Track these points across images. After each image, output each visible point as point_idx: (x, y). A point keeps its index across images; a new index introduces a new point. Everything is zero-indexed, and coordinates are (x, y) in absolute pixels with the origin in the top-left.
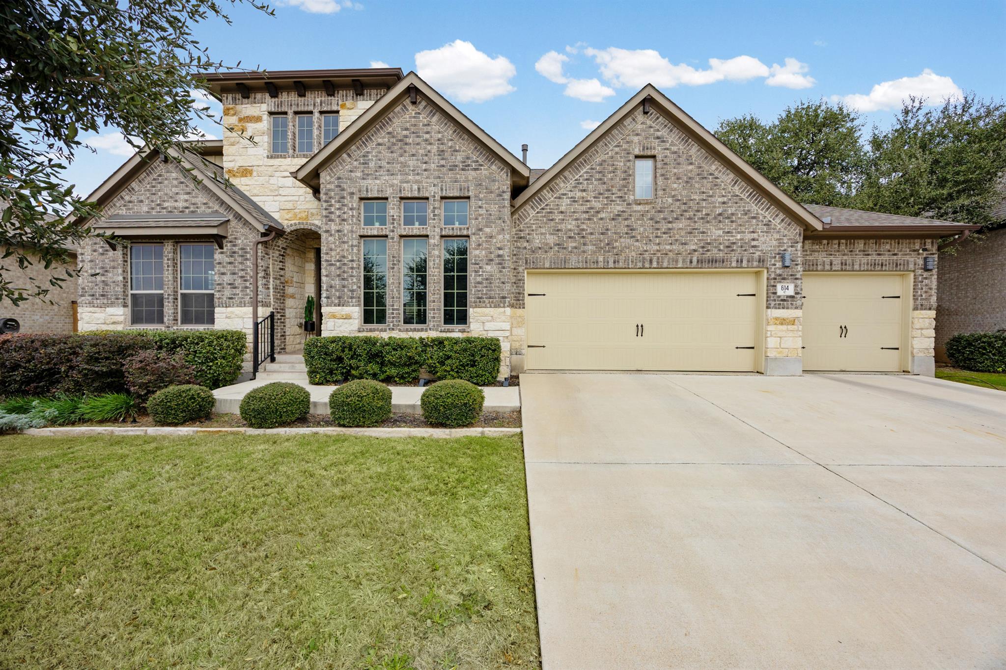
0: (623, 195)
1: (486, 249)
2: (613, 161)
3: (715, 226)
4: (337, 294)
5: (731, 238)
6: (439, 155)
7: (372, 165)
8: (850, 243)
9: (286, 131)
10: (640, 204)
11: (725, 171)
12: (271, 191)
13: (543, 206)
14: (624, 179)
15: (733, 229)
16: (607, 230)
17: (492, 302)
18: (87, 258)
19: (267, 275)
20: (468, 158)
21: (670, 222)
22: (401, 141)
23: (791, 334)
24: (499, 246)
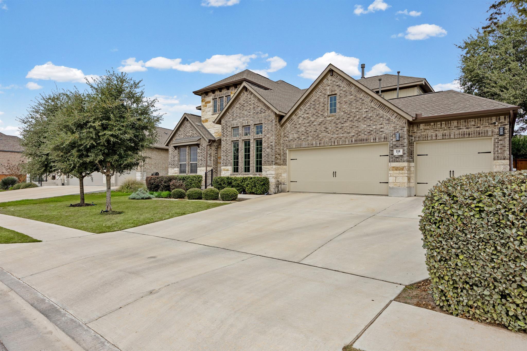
0: (323, 114)
1: (267, 143)
2: (319, 99)
3: (363, 123)
4: (225, 162)
5: (370, 128)
6: (253, 109)
7: (235, 115)
8: (448, 123)
9: (216, 105)
10: (329, 117)
11: (367, 96)
12: (213, 126)
13: (293, 122)
14: (323, 106)
15: (371, 124)
16: (317, 130)
17: (269, 163)
18: (171, 153)
19: (211, 156)
20: (262, 109)
21: (342, 124)
22: (242, 105)
23: (401, 175)
24: (271, 141)
